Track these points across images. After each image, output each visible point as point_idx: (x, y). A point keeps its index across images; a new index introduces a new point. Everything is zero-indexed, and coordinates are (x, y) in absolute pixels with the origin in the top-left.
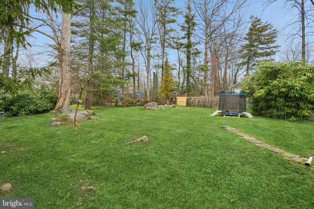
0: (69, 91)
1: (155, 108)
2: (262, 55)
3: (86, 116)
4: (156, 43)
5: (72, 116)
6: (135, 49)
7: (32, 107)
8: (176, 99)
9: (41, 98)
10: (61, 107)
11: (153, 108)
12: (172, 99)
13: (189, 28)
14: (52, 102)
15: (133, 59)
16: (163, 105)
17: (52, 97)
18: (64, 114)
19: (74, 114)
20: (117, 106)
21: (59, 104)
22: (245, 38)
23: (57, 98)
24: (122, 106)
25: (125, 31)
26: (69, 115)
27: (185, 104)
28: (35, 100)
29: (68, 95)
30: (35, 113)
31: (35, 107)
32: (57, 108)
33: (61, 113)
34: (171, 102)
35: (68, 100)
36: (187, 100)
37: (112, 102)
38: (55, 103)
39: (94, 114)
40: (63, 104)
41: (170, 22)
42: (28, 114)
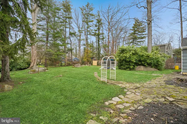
0: (36, 59)
1: (79, 67)
2: (139, 38)
3: (44, 70)
4: (83, 32)
5: (37, 70)
6: (72, 36)
7: (18, 67)
8: (92, 62)
9: (23, 63)
10: (33, 67)
11: (78, 66)
12: (91, 62)
13: (99, 26)
14: (28, 64)
15: (71, 41)
16: (85, 65)
17: (28, 62)
18: (34, 69)
19: (38, 69)
20: (61, 66)
21: (32, 65)
22: (131, 30)
23: (30, 62)
24: (64, 66)
25: (66, 27)
26: (36, 69)
27: (96, 64)
28: (19, 63)
29: (36, 61)
30: (20, 70)
31: (20, 67)
32: (30, 67)
33: (32, 69)
34: (90, 63)
35: (35, 63)
36: (97, 62)
37: (59, 64)
38: (30, 65)
39: (47, 69)
40: (33, 65)
41: (90, 22)
42: (16, 70)
